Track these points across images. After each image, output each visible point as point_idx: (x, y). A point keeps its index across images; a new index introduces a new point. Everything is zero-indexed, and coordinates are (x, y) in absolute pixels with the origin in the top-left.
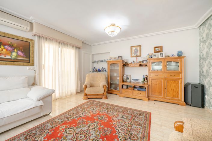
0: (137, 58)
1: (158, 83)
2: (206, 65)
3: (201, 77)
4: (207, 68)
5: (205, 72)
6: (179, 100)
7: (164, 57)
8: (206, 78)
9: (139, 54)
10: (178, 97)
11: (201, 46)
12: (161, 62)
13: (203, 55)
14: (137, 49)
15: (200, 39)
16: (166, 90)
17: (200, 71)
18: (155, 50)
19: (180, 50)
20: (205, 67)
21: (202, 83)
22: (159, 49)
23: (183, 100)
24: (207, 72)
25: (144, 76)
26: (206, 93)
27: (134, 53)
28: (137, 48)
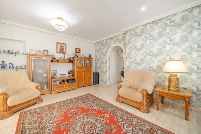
0: (64, 55)
1: (81, 74)
2: (99, 63)
3: (96, 69)
4: (100, 64)
5: (99, 66)
6: (91, 83)
7: (84, 57)
8: (99, 69)
9: (64, 51)
10: (90, 81)
11: (96, 53)
12: (83, 60)
13: (97, 58)
14: (63, 47)
15: (95, 50)
16: (85, 78)
17: (95, 66)
18: (76, 50)
19: (90, 54)
20: (99, 64)
21: (97, 72)
22: (79, 50)
23: (92, 82)
24: (100, 66)
25: (69, 70)
26: (99, 76)
27: (60, 49)
28: (63, 45)
